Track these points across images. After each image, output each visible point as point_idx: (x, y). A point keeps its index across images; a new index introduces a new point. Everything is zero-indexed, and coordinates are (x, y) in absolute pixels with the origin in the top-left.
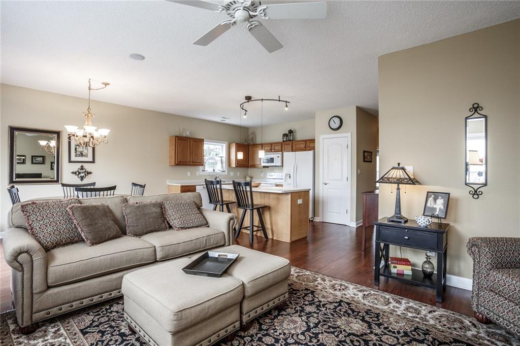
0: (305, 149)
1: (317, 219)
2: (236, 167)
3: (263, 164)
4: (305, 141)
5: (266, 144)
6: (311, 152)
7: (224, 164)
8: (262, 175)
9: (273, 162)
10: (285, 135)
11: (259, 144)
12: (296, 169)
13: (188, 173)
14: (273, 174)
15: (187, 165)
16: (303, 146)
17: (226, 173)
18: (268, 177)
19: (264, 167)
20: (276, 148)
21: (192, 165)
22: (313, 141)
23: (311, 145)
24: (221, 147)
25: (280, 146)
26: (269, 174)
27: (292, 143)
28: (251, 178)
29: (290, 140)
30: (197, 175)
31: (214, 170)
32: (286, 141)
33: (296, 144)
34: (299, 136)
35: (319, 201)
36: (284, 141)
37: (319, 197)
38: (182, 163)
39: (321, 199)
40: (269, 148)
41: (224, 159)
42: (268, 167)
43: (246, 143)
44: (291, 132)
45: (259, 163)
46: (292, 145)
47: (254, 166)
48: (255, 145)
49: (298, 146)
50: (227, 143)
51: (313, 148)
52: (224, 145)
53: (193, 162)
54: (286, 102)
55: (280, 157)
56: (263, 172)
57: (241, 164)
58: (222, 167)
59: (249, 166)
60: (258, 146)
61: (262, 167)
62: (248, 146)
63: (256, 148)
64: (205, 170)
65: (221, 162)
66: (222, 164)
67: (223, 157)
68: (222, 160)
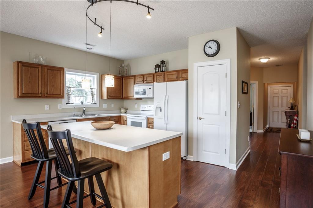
0: (178, 79)
1: (191, 158)
2: (108, 99)
3: (136, 96)
4: (178, 72)
5: (138, 75)
6: (184, 82)
7: (95, 96)
8: (136, 106)
9: (145, 94)
10: (157, 66)
11: (132, 76)
12: (167, 101)
13: (46, 106)
14: (146, 106)
15: (39, 97)
16: (175, 76)
17: (98, 105)
18: (141, 109)
19: (137, 99)
20: (148, 79)
21: (46, 97)
22: (186, 71)
23: (184, 75)
24: (92, 79)
25: (152, 77)
26: (142, 106)
27: (164, 74)
28: (126, 109)
29: (163, 71)
30: (59, 108)
31: (82, 103)
32: (158, 72)
33: (168, 75)
34: (172, 67)
35: (192, 138)
36: (156, 72)
37: (193, 134)
38: (29, 95)
39: (195, 136)
40: (141, 79)
41: (95, 91)
42: (141, 99)
43: (120, 75)
44: (163, 62)
45: (132, 95)
46: (164, 76)
47: (127, 98)
48: (129, 77)
49: (170, 77)
50: (98, 74)
51: (187, 79)
52: (96, 76)
53: (47, 94)
54: (148, 7)
55: (151, 88)
56: (136, 104)
57: (114, 96)
58: (93, 100)
59: (123, 98)
60: (131, 77)
61: (135, 99)
62: (122, 78)
63: (129, 80)
64: (69, 103)
65: (92, 94)
66: (92, 96)
67: (95, 89)
68: (92, 92)
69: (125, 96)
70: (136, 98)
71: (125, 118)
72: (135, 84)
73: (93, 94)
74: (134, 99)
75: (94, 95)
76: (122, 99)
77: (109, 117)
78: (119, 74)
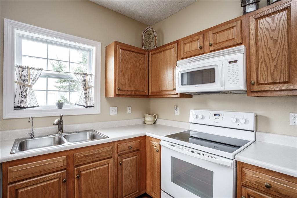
2: (117, 96)
3: (181, 89)
5: (187, 38)
8: (177, 113)
11: (170, 43)
14: (205, 113)
17: (97, 110)
18: (192, 119)
19: (183, 95)
20: (221, 38)
25: (237, 30)
26: (193, 113)
28: (155, 117)
40: (195, 46)
41: (92, 80)
43: (143, 48)
45: (171, 86)
47: (159, 95)
48: (162, 47)
50: (99, 45)
52: (93, 48)
55: (236, 61)
56: (176, 107)
57: (130, 89)
58: (86, 98)
59: (150, 94)
60: (167, 47)
61: (178, 96)
62: (147, 53)
63: (162, 54)
64: (24, 105)
65: (85, 85)
66: (85, 90)
67: (91, 75)
68: (85, 81)
69: (155, 90)
70: (181, 94)
71: (154, 143)
72: (177, 61)
73: (87, 87)
74: (176, 96)
75: (89, 88)
76: (147, 96)
77: (114, 142)
78: (142, 46)
